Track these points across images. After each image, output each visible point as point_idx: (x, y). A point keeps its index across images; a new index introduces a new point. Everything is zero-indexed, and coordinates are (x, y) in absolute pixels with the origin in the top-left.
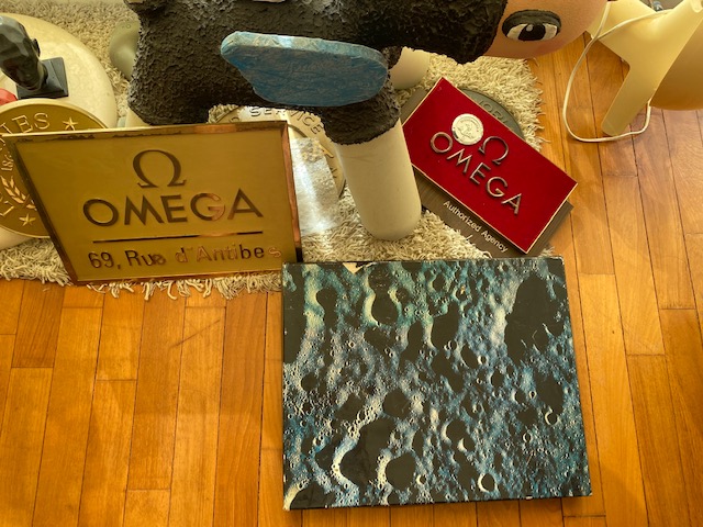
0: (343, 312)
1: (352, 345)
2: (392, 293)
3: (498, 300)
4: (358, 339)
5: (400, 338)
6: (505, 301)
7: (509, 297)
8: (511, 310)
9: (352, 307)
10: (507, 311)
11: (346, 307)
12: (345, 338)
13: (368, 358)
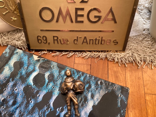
0: (21, 73)
1: (16, 90)
2: (47, 75)
3: (93, 97)
4: (20, 88)
5: (39, 96)
6: (95, 98)
7: (98, 97)
8: (96, 103)
9: (26, 73)
10: (94, 103)
11: (24, 72)
12: (15, 85)
13: (19, 99)
